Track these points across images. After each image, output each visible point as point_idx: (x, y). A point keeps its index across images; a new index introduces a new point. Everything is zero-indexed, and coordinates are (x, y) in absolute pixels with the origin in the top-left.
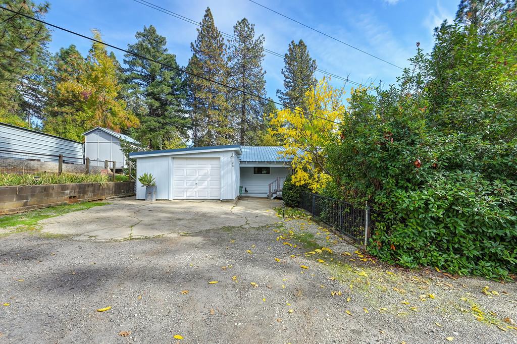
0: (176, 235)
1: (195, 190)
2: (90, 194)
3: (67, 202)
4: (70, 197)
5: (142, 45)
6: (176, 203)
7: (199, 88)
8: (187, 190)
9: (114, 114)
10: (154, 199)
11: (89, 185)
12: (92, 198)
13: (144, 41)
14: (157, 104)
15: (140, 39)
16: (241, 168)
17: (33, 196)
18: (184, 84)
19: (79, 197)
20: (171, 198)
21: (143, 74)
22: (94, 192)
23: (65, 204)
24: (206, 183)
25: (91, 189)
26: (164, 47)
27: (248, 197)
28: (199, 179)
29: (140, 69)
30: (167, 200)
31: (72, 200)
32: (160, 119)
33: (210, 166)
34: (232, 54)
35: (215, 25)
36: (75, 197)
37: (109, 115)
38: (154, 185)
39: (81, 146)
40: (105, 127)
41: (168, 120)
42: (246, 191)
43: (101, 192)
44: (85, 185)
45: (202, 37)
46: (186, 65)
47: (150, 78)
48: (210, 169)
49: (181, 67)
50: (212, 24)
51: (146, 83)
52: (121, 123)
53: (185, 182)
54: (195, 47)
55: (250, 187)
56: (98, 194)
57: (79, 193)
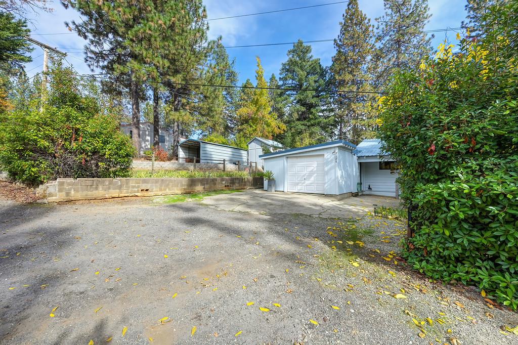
0: (257, 213)
1: (304, 184)
2: (237, 185)
3: (224, 188)
4: (226, 186)
5: (291, 61)
6: (289, 194)
7: (342, 83)
8: (297, 184)
9: (268, 125)
10: (273, 190)
11: (236, 178)
12: (238, 188)
13: (293, 57)
14: (303, 109)
15: (291, 56)
16: (360, 164)
17: (207, 184)
18: (329, 83)
19: (231, 186)
20: (286, 191)
21: (293, 85)
22: (239, 183)
23: (223, 190)
24: (312, 179)
25: (237, 181)
26: (309, 55)
27: (372, 195)
28: (307, 175)
29: (290, 82)
30: (283, 192)
31: (227, 188)
32: (305, 122)
33: (316, 163)
34: (381, 32)
35: (360, 9)
36: (228, 186)
37: (265, 126)
38: (273, 179)
39: (246, 152)
40: (262, 136)
41: (312, 122)
42: (370, 188)
43: (243, 183)
44: (234, 178)
45: (345, 28)
46: (330, 64)
47: (299, 88)
48: (316, 165)
49: (324, 68)
50: (357, 10)
51: (295, 93)
52: (272, 132)
53: (296, 177)
54: (338, 42)
55: (373, 184)
56: (242, 185)
57: (231, 183)
